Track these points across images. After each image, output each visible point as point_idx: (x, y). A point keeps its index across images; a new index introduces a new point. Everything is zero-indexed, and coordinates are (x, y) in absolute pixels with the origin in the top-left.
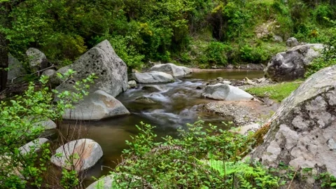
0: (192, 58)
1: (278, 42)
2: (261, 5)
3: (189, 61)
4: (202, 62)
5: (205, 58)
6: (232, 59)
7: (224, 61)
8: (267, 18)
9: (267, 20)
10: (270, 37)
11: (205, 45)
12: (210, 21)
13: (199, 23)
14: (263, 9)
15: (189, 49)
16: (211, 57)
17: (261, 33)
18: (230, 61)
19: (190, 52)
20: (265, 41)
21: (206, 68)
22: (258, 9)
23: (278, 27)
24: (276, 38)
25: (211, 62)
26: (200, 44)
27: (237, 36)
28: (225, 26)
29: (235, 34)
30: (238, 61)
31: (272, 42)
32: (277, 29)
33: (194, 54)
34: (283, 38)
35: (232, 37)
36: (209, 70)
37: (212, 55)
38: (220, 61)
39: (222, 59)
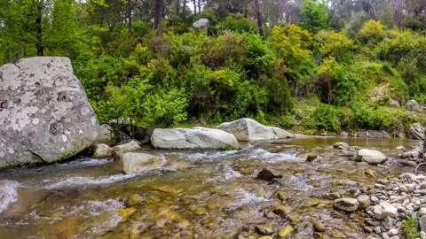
0: (296, 122)
1: (394, 106)
2: (370, 68)
3: (292, 126)
4: (309, 127)
5: (313, 122)
6: (346, 125)
7: (336, 127)
8: (379, 82)
9: (379, 83)
10: (386, 100)
11: (312, 109)
12: (316, 84)
13: (305, 87)
14: (373, 72)
15: (293, 113)
16: (320, 121)
17: (376, 96)
18: (344, 127)
19: (294, 116)
20: (381, 105)
21: (314, 134)
22: (368, 72)
23: (393, 89)
24: (393, 102)
25: (320, 127)
26: (307, 108)
27: (349, 100)
28: (334, 90)
29: (346, 97)
30: (353, 127)
31: (389, 105)
32: (391, 91)
33: (299, 118)
34: (400, 102)
35: (343, 101)
36: (317, 137)
37: (321, 118)
38: (332, 126)
39: (334, 125)
